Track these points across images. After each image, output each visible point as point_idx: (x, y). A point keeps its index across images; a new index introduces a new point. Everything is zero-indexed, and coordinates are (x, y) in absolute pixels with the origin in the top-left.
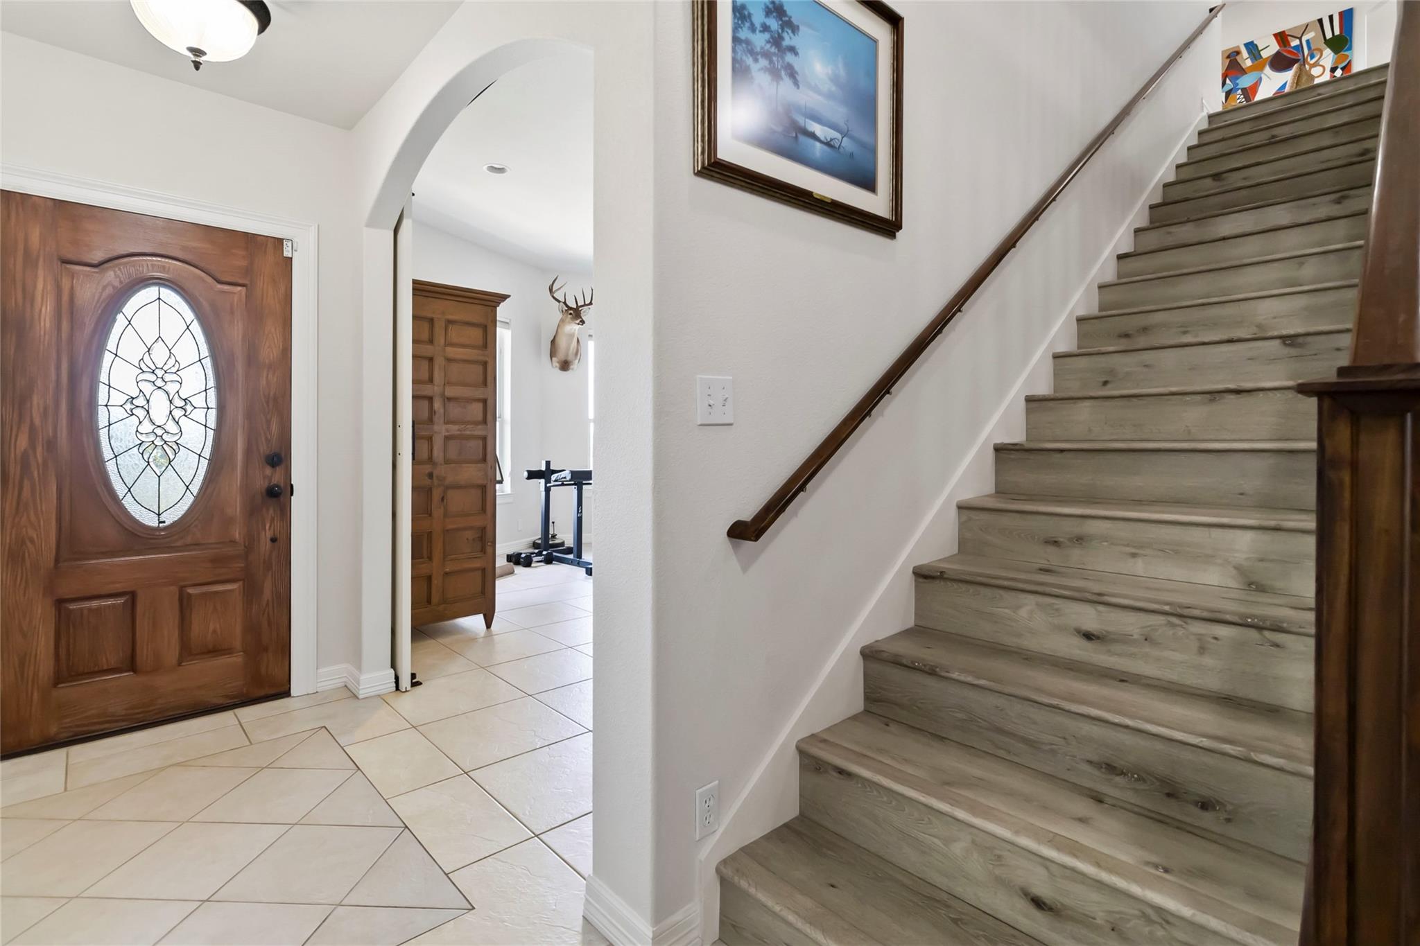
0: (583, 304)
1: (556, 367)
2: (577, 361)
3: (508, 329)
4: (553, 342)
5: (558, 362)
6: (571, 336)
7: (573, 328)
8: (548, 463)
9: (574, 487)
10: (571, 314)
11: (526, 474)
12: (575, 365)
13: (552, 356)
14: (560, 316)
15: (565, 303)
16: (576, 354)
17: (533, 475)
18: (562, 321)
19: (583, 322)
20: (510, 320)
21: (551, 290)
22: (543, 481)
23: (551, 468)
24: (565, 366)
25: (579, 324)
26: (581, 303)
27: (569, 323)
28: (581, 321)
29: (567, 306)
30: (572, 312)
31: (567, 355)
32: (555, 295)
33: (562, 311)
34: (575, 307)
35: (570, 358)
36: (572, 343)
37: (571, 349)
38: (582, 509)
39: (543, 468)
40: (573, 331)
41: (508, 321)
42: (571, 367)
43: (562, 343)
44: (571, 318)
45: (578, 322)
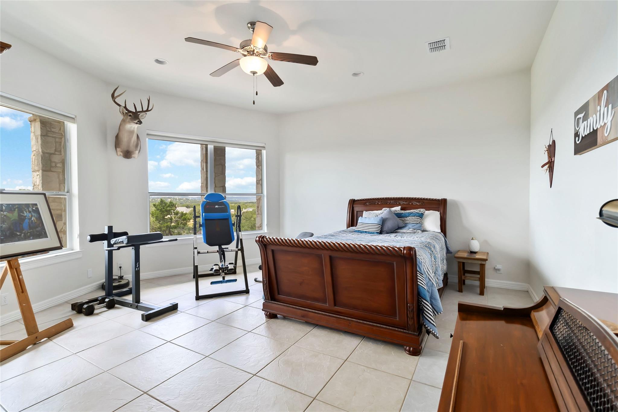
0: (141, 110)
1: (121, 155)
2: (137, 152)
3: (74, 123)
4: (117, 137)
5: (121, 152)
6: (131, 132)
7: (133, 126)
8: (110, 228)
9: (132, 247)
10: (130, 116)
11: (89, 238)
12: (136, 154)
13: (116, 147)
14: (121, 117)
15: (125, 107)
16: (137, 146)
17: (94, 238)
18: (123, 121)
19: (140, 122)
20: (76, 116)
21: (113, 95)
22: (106, 242)
23: (114, 231)
24: (127, 154)
25: (137, 123)
26: (139, 109)
27: (129, 122)
28: (138, 121)
29: (127, 109)
30: (131, 114)
31: (129, 146)
32: (116, 100)
33: (123, 113)
34: (134, 111)
35: (132, 148)
36: (132, 137)
37: (132, 141)
38: (139, 264)
39: (106, 232)
40: (132, 129)
41: (74, 117)
42: (133, 156)
43: (124, 138)
44: (130, 119)
45: (136, 121)
